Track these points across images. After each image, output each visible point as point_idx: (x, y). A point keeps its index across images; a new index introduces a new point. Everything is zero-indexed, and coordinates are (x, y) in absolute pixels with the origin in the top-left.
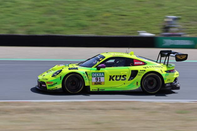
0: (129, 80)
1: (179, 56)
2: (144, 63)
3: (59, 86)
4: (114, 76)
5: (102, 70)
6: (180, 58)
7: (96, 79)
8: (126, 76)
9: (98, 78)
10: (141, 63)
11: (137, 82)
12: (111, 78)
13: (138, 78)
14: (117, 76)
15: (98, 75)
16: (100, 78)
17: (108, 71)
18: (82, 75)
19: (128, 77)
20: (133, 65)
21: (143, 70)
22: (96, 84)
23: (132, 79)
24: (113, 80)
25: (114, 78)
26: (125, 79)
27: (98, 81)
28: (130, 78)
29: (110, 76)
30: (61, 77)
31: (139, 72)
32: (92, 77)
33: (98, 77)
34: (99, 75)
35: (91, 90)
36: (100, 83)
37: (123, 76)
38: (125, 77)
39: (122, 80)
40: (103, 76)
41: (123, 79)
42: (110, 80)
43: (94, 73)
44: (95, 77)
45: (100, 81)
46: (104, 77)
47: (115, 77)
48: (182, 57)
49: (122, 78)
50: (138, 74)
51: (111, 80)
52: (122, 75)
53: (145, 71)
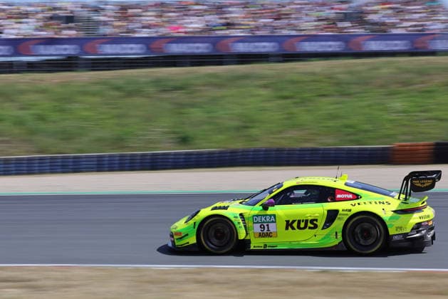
0: (323, 228)
1: (418, 181)
2: (357, 197)
3: (192, 240)
4: (294, 221)
5: (271, 211)
6: (419, 185)
7: (261, 227)
8: (316, 220)
9: (265, 224)
10: (351, 196)
11: (336, 233)
12: (289, 225)
13: (338, 224)
14: (299, 222)
15: (263, 219)
16: (268, 225)
17: (282, 211)
18: (233, 219)
19: (321, 223)
20: (334, 200)
21: (347, 210)
22: (261, 235)
23: (328, 227)
24: (293, 228)
25: (295, 225)
26: (316, 226)
27: (265, 231)
28: (325, 225)
29: (287, 222)
30: (195, 223)
31: (341, 212)
32: (254, 223)
33: (264, 222)
34: (265, 219)
35: (252, 248)
36: (269, 235)
37: (312, 221)
38: (315, 222)
39: (310, 228)
40: (273, 222)
41: (312, 226)
42: (287, 228)
43: (257, 216)
44: (258, 222)
45: (268, 230)
46: (275, 222)
47: (296, 222)
48: (424, 184)
49: (309, 225)
50: (338, 216)
51: (290, 228)
52: (310, 218)
53: (350, 210)
